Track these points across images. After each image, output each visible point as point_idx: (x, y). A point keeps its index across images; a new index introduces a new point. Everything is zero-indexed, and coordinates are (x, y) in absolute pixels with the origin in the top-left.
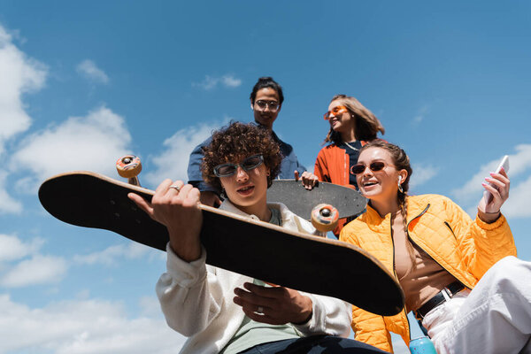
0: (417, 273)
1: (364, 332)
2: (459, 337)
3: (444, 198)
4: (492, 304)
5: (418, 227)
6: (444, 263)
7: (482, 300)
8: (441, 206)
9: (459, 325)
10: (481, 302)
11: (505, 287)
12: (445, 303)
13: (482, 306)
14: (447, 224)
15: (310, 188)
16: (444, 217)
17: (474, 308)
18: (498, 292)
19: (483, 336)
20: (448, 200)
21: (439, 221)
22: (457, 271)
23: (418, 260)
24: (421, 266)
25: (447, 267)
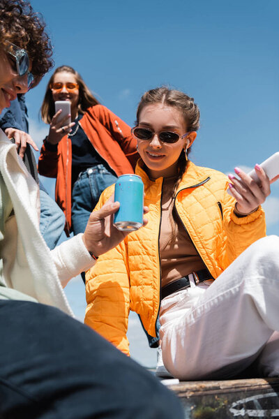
0: (172, 253)
5: (189, 199)
6: (200, 245)
7: (233, 282)
9: (199, 311)
12: (189, 289)
13: (232, 289)
14: (220, 205)
16: (219, 197)
17: (222, 291)
19: (225, 325)
21: (213, 200)
22: (210, 259)
23: (177, 240)
24: (176, 246)
25: (202, 252)
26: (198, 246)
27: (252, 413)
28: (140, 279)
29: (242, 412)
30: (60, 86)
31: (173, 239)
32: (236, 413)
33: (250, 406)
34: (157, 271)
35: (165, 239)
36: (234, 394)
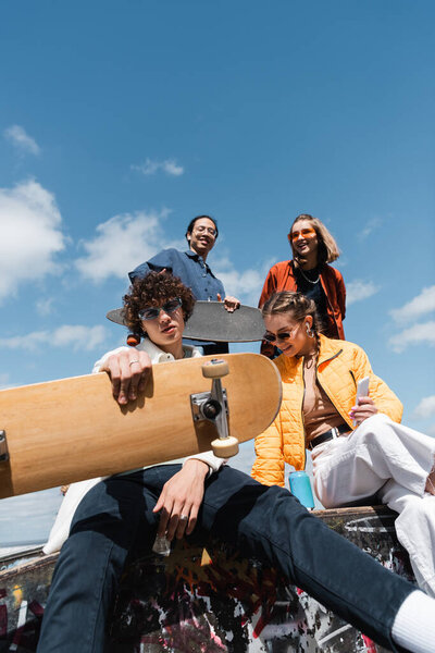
0: (317, 413)
1: (262, 458)
2: (332, 473)
3: (357, 347)
4: (358, 451)
5: (327, 370)
8: (351, 355)
10: (350, 448)
11: (370, 440)
12: (331, 440)
13: (351, 452)
14: (352, 373)
15: (232, 310)
16: (350, 366)
17: (345, 451)
18: (365, 442)
19: (349, 475)
20: (360, 350)
21: (346, 369)
23: (320, 402)
24: (321, 408)
25: (341, 411)
26: (338, 406)
27: (363, 530)
28: (290, 440)
29: (355, 529)
30: (296, 234)
31: (317, 403)
32: (350, 529)
33: (361, 524)
34: (302, 432)
35: (310, 404)
36: (348, 517)
